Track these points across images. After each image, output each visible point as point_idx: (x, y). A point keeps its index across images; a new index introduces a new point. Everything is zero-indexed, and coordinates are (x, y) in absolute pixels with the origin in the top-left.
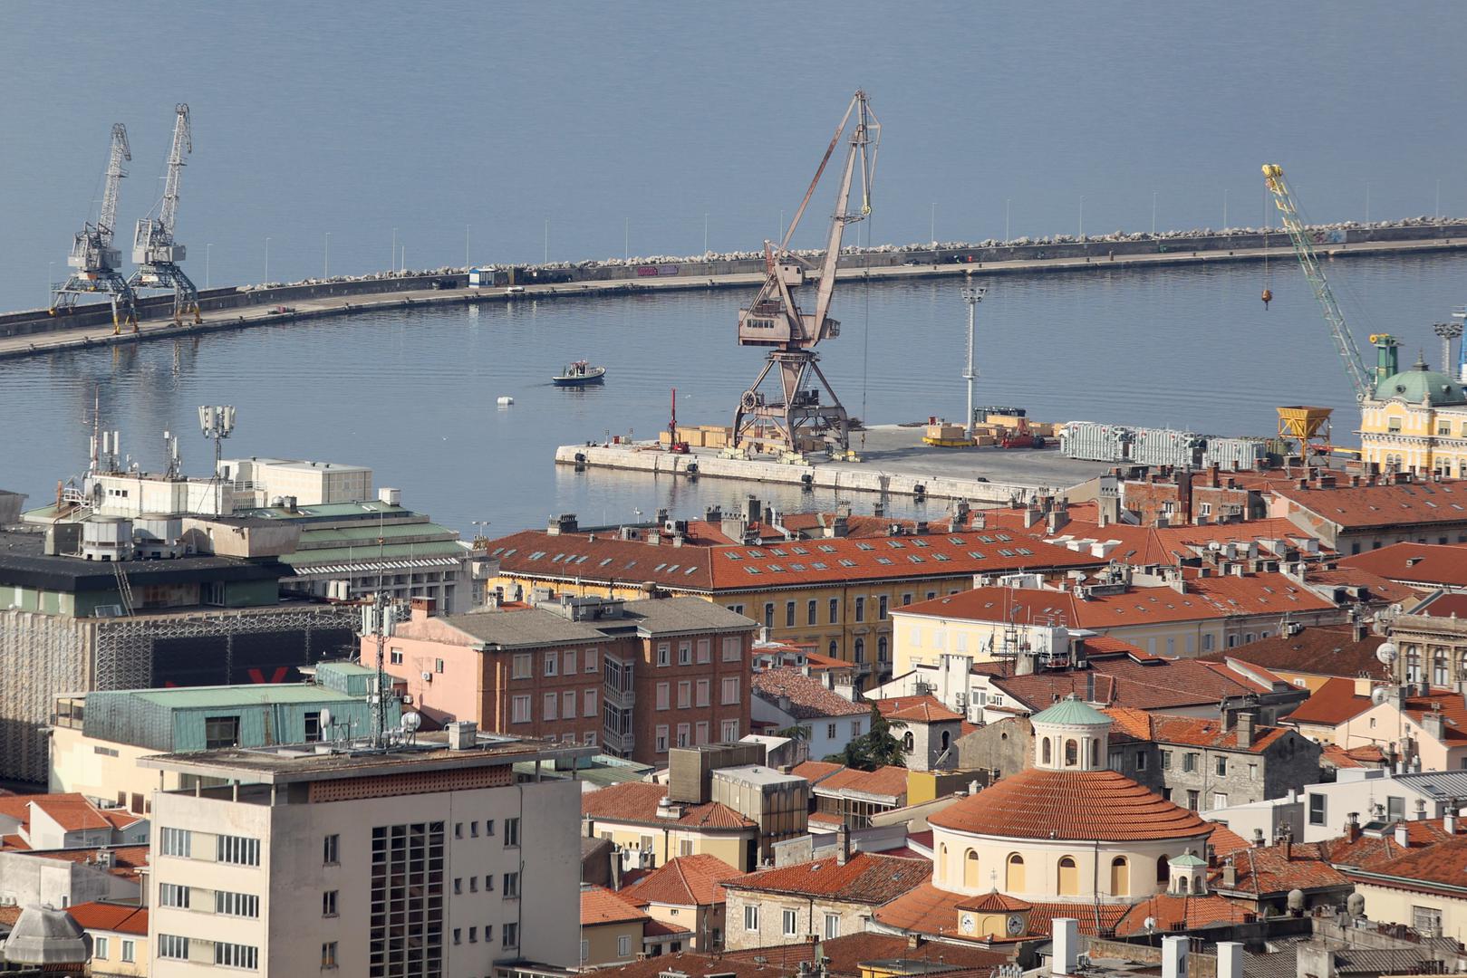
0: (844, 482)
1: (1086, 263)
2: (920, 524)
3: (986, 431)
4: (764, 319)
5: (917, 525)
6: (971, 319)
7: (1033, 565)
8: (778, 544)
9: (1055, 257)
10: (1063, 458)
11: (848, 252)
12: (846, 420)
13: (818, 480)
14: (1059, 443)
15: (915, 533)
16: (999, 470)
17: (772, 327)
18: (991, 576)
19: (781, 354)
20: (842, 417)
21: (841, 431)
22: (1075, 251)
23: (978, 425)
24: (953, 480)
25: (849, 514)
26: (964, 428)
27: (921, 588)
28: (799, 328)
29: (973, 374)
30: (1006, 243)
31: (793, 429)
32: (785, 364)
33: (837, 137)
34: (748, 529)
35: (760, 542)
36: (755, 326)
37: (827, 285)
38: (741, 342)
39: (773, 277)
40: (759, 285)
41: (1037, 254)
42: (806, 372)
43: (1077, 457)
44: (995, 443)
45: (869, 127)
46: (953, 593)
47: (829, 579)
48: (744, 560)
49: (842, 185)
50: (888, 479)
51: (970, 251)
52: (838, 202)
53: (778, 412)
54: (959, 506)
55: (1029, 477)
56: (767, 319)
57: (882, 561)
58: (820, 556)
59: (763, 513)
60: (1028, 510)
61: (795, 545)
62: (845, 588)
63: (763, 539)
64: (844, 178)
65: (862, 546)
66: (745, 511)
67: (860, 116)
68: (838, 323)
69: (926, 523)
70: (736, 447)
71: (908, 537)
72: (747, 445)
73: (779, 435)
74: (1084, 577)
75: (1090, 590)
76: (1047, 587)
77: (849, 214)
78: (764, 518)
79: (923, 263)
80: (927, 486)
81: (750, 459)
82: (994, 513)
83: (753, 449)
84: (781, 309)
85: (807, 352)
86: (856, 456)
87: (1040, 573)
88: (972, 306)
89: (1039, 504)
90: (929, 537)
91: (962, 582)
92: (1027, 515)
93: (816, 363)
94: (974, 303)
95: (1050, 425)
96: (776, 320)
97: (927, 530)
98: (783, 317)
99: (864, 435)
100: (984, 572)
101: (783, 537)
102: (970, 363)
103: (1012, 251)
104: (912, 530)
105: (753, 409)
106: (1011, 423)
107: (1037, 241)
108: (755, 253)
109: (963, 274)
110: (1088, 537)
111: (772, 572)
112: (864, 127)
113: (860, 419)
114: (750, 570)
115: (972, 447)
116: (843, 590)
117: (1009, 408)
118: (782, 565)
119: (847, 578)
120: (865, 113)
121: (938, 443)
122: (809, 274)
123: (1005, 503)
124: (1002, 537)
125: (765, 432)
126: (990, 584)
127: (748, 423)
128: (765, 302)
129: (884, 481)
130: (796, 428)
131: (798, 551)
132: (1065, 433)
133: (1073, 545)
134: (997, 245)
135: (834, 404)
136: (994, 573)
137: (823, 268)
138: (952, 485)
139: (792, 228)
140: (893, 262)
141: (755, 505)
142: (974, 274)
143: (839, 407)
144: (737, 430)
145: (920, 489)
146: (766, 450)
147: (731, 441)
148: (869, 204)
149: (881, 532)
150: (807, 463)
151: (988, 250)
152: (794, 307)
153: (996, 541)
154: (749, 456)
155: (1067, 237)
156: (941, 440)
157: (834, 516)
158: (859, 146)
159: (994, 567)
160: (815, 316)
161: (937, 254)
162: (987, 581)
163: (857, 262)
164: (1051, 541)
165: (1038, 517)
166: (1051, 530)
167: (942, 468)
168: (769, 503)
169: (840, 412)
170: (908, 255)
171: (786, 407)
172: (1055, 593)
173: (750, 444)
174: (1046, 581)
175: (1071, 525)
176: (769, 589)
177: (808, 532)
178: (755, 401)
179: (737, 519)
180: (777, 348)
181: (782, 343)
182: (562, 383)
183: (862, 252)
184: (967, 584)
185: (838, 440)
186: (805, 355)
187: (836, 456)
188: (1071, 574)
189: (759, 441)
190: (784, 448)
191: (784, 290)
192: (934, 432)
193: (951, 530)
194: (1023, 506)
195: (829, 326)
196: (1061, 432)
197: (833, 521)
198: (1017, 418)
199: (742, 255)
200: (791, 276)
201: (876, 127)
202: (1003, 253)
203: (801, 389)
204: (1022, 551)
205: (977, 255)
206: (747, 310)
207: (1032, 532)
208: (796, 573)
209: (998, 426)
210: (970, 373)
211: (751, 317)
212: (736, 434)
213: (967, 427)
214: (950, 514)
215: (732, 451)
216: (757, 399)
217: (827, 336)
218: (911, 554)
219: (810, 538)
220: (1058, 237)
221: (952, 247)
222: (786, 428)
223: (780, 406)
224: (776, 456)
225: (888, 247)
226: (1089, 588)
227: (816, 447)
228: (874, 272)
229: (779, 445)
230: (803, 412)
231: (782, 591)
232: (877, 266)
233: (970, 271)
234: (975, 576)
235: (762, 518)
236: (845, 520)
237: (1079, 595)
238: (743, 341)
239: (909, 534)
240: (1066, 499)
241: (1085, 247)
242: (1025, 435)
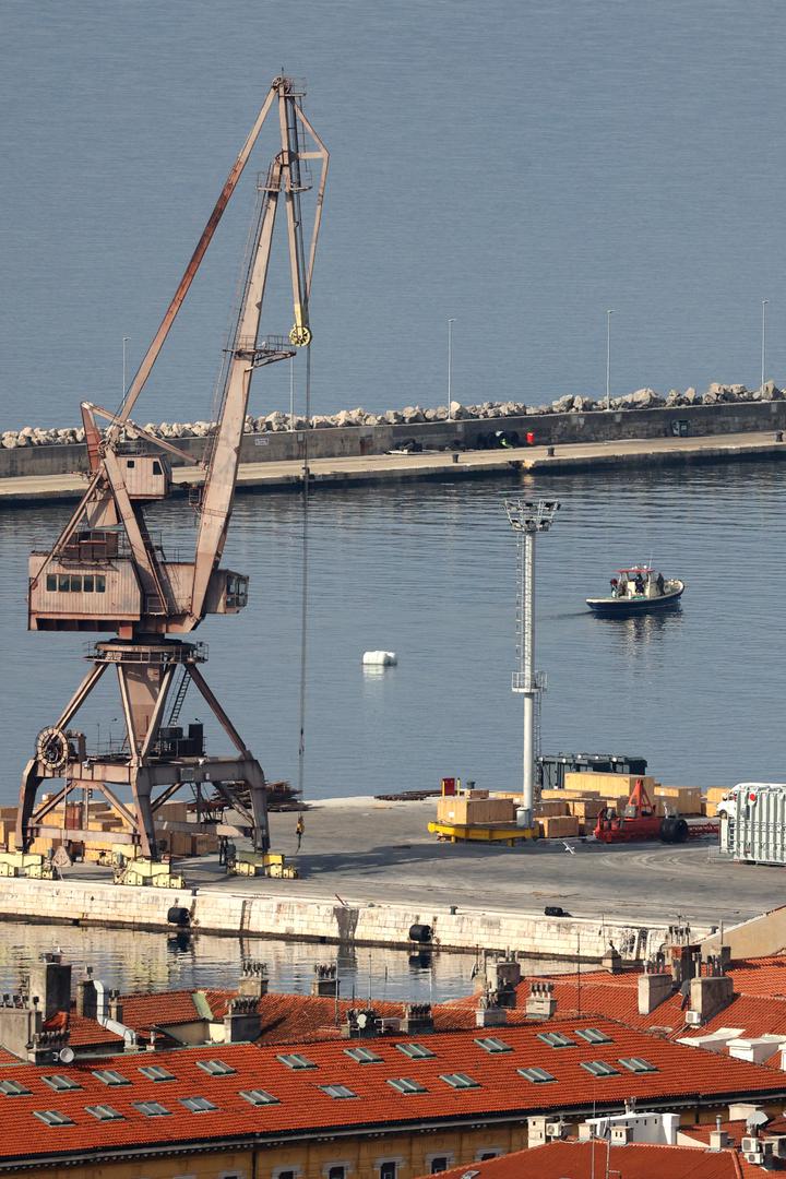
0: (258, 923)
1: (775, 443)
2: (416, 1010)
3: (562, 807)
4: (83, 572)
5: (407, 1011)
6: (528, 567)
7: (658, 1093)
8: (110, 1061)
9: (709, 433)
10: (725, 862)
11: (269, 426)
12: (263, 789)
13: (204, 918)
14: (716, 830)
15: (404, 1028)
16: (589, 890)
17: (101, 589)
18: (566, 1119)
19: (122, 648)
20: (255, 782)
21: (252, 812)
22: (752, 420)
23: (546, 794)
24: (492, 914)
25: (264, 992)
26: (516, 801)
27: (417, 1148)
28: (159, 590)
29: (534, 686)
30: (606, 402)
31: (150, 810)
32: (131, 669)
33: (234, 179)
34: (42, 1027)
35: (69, 1057)
36: (64, 588)
37: (218, 497)
38: (34, 625)
39: (101, 481)
40: (71, 501)
41: (672, 427)
42: (175, 687)
43: (756, 859)
44: (582, 831)
45: (303, 156)
46: (486, 1157)
47: (220, 1132)
48: (34, 1095)
49: (248, 282)
50: (355, 913)
51: (530, 421)
52: (240, 320)
53: (116, 774)
54: (498, 968)
55: (654, 903)
56: (89, 572)
57: (333, 1092)
58: (199, 1085)
59: (78, 993)
60: (646, 974)
61: (147, 1061)
62: (256, 1151)
63: (76, 1049)
64: (251, 266)
65: (291, 1061)
66: (38, 989)
67: (284, 133)
68: (243, 579)
69: (428, 1008)
70: (25, 849)
71: (388, 1040)
72: (49, 846)
73: (119, 823)
74: (761, 1118)
75: (776, 1145)
76: (685, 1141)
77: (262, 344)
78: (80, 1002)
79: (430, 447)
80: (437, 928)
81: (56, 877)
82: (573, 982)
83: (62, 855)
84: (121, 552)
85: (177, 643)
86: (285, 865)
87: (670, 1110)
88: (528, 538)
89: (668, 961)
90: (435, 1037)
91: (456, 1137)
92: (643, 985)
93: (198, 665)
94: (532, 532)
95: (698, 791)
96: (109, 575)
97: (429, 1023)
98: (125, 568)
99: (301, 820)
100: (550, 1112)
101: (119, 1045)
102: (528, 662)
103: (618, 419)
104: (397, 1023)
105: (62, 767)
106: (614, 787)
107: (671, 398)
108: (68, 430)
109: (514, 472)
110: (771, 1032)
111: (96, 1122)
112: (293, 157)
113: (294, 786)
114: (47, 1117)
115: (532, 841)
116: (250, 1155)
117: (610, 757)
118: (116, 1105)
119: (258, 1130)
120: (293, 127)
121: (462, 834)
122: (180, 476)
123: (598, 961)
124: (590, 1035)
125: (89, 816)
126: (563, 1136)
127: (51, 799)
128: (85, 535)
129: (346, 918)
130: (157, 805)
131: (153, 1073)
132: (731, 808)
133: (742, 1049)
134: (586, 407)
135: (236, 754)
136: (573, 1113)
137: (209, 461)
138: (491, 924)
139: (142, 375)
140: (365, 447)
141: (59, 976)
142: (539, 470)
143: (248, 760)
144: (28, 813)
145: (422, 934)
146: (91, 855)
147: (15, 839)
148: (305, 323)
149: (331, 1030)
150: (178, 882)
151: (567, 418)
152: (148, 546)
153: (577, 1043)
154: (54, 870)
155: (735, 389)
156: (468, 827)
157: (230, 996)
158: (282, 196)
159: (569, 1100)
160: (194, 564)
161: (460, 428)
162: (556, 1129)
163: (289, 447)
164: (694, 1042)
165: (668, 991)
166: (693, 1017)
167: (469, 887)
168: (90, 970)
169: (250, 772)
170: (397, 431)
171: (133, 763)
172: (701, 1153)
173: (56, 843)
174: (681, 1128)
175: (736, 1007)
176: (89, 1157)
177: (174, 1032)
178: (67, 751)
179: (20, 1006)
180: (113, 635)
181: (123, 623)
182: (606, 612)
183: (299, 425)
184: (516, 1139)
185: (246, 831)
186: (174, 648)
187: (242, 868)
188: (737, 1112)
189: (77, 836)
190: (129, 851)
191: (126, 508)
192: (452, 812)
193: (480, 1021)
194: (637, 967)
195: (225, 586)
196: (723, 806)
197: (229, 1005)
198: (627, 778)
199: (41, 435)
200: (142, 479)
201: (318, 155)
202: (598, 424)
203: (165, 724)
204: (633, 1064)
205: (544, 429)
206: (46, 554)
207: (655, 1022)
208: (148, 1121)
209: (586, 794)
210: (527, 682)
211: (55, 568)
212: (25, 822)
213: (524, 800)
214: (479, 986)
215: (16, 860)
216: (71, 747)
217: (221, 607)
218: (397, 1076)
219: (182, 1045)
220: (715, 388)
221: (491, 413)
222: (133, 808)
223: (120, 760)
224: (111, 869)
225: (354, 414)
226: (775, 1141)
227: (200, 848)
228: (322, 468)
229: (118, 845)
230: (168, 774)
231: (118, 1161)
232: (332, 456)
233: (529, 464)
234: (530, 1120)
235: (74, 1004)
236: (254, 1004)
237: (752, 1158)
238: (39, 621)
239: (392, 1032)
240: (726, 951)
241: (774, 409)
242: (644, 814)
